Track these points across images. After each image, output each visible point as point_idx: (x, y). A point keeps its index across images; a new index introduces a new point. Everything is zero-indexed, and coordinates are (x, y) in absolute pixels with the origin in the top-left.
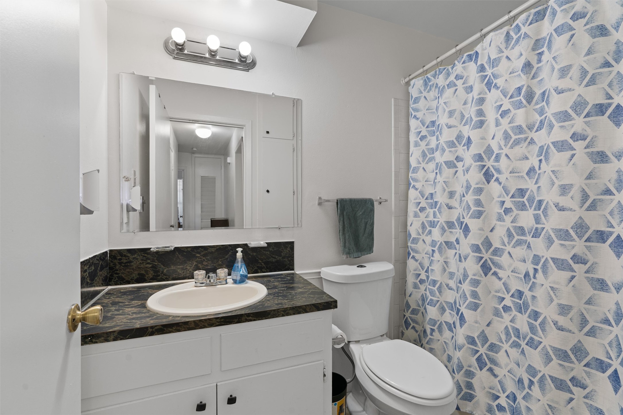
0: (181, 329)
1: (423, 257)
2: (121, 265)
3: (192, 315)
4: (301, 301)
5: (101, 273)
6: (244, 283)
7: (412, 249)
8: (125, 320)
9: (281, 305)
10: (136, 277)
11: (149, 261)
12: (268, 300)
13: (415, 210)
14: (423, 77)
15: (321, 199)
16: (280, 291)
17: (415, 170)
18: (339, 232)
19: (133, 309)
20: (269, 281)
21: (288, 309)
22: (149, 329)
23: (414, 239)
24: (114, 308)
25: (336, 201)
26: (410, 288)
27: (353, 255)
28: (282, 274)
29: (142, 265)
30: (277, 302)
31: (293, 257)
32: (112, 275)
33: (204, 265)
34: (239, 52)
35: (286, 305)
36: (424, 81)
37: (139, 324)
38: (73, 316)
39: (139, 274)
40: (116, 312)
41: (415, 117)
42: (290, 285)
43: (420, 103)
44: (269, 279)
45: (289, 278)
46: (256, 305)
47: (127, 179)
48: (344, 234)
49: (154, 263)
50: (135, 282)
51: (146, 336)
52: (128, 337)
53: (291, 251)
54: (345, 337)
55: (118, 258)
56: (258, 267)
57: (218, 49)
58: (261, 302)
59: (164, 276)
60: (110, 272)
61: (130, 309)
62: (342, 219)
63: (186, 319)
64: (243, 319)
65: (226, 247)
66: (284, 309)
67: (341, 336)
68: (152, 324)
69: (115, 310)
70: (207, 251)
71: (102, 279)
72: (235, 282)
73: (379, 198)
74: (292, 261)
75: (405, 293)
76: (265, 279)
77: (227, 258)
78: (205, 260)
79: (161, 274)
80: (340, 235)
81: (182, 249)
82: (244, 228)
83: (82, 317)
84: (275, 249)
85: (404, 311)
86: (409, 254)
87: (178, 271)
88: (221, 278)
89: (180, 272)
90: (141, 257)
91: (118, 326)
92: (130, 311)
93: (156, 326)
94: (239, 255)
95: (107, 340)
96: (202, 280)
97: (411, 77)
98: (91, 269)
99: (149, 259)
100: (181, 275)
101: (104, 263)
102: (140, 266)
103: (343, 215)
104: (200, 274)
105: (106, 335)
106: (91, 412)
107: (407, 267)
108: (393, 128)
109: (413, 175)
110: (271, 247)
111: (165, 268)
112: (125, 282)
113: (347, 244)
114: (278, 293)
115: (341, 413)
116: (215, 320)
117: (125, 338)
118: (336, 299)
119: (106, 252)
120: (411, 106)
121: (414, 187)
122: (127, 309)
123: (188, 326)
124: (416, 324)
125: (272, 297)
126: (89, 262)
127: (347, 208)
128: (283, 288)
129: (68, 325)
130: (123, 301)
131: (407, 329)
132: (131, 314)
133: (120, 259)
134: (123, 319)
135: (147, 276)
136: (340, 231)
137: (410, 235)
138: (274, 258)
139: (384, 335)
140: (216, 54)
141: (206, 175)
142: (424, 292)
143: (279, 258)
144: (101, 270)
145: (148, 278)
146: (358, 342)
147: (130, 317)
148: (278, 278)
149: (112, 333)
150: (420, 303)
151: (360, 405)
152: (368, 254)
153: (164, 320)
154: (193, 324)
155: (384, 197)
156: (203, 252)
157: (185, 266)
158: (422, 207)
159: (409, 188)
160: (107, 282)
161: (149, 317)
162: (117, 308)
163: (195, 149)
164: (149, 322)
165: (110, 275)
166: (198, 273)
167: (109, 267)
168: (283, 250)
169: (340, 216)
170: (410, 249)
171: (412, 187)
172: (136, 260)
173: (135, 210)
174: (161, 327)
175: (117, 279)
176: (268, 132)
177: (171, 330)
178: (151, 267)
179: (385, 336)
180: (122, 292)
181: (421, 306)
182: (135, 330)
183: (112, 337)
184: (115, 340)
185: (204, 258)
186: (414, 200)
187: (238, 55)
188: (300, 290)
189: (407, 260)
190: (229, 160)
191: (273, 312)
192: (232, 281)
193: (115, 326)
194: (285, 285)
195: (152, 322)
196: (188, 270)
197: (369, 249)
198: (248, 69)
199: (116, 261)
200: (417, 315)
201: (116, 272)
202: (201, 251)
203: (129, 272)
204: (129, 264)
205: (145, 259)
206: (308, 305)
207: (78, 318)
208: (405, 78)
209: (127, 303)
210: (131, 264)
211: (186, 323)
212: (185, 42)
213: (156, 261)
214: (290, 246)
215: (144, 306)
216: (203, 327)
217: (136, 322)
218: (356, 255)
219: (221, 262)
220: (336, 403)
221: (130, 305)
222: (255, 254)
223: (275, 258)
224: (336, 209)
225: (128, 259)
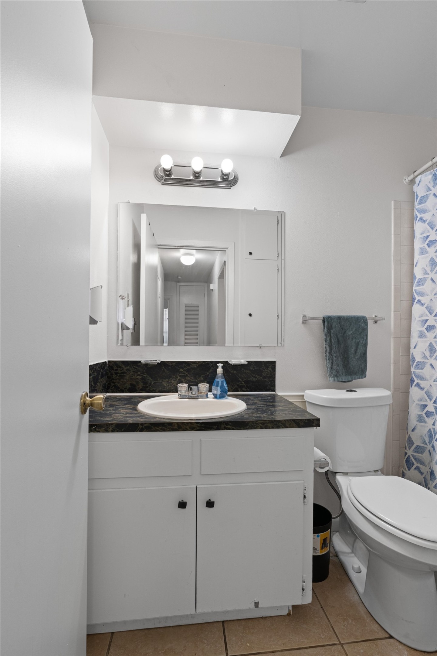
0: (166, 429)
1: (431, 385)
2: (117, 375)
3: (176, 418)
4: (280, 416)
5: (102, 380)
6: (224, 398)
7: (416, 376)
8: (120, 417)
9: (259, 418)
10: (129, 387)
11: (139, 373)
12: (247, 413)
13: (421, 329)
14: (432, 171)
15: (305, 316)
16: (259, 408)
17: (421, 282)
18: (326, 353)
19: (127, 410)
20: (249, 399)
21: (267, 421)
22: (140, 426)
23: (419, 364)
24: (112, 409)
25: (322, 319)
26: (413, 421)
27: (342, 379)
28: (262, 395)
29: (134, 376)
30: (255, 415)
31: (275, 378)
32: (109, 384)
33: (187, 380)
34: (222, 171)
35: (264, 418)
36: (433, 175)
37: (131, 421)
38: (84, 401)
39: (131, 384)
40: (113, 411)
41: (421, 219)
42: (270, 403)
43: (427, 202)
44: (249, 397)
45: (270, 398)
46: (235, 416)
47: (123, 298)
48: (331, 354)
49: (144, 375)
50: (128, 392)
51: (137, 431)
52: (123, 430)
53: (272, 372)
54: (328, 460)
55: (115, 368)
56: (238, 385)
57: (201, 170)
58: (240, 414)
59: (152, 388)
60: (108, 381)
61: (124, 410)
62: (329, 338)
63: (171, 421)
64: (222, 426)
65: (207, 363)
66: (262, 422)
67: (324, 460)
68: (142, 421)
69: (113, 410)
70: (190, 366)
71: (102, 385)
72: (216, 397)
73: (374, 316)
74: (273, 382)
75: (407, 428)
76: (245, 397)
77: (208, 375)
78: (188, 375)
79: (150, 385)
80: (326, 356)
81: (168, 364)
82: (226, 345)
83: (90, 403)
84: (256, 368)
85: (406, 448)
86: (412, 381)
87: (164, 384)
88: (202, 391)
89: (166, 385)
90: (133, 369)
91: (115, 420)
92: (125, 412)
93: (145, 424)
94: (220, 370)
95: (107, 431)
96: (185, 393)
97: (416, 174)
98: (95, 374)
99: (139, 371)
100: (166, 388)
101: (104, 372)
102: (132, 377)
103: (330, 335)
104: (182, 387)
105: (106, 426)
106: (94, 491)
107: (410, 397)
108: (392, 236)
109: (418, 288)
110: (252, 366)
111: (153, 381)
112: (119, 391)
113: (335, 366)
114: (257, 409)
115: (325, 547)
116: (196, 424)
117: (120, 431)
118: (319, 417)
119: (105, 362)
120: (416, 208)
121: (419, 302)
122: (121, 410)
123: (172, 427)
124: (421, 464)
125: (251, 411)
126: (93, 368)
127: (335, 327)
128: (263, 405)
129: (80, 407)
130: (119, 405)
131: (409, 470)
132: (125, 414)
133: (116, 370)
134: (119, 416)
135: (137, 386)
136: (326, 351)
137: (414, 359)
138: (254, 377)
139: (378, 470)
140: (200, 175)
141: (190, 303)
142: (431, 427)
143: (259, 378)
144: (102, 377)
145: (138, 388)
146: (346, 474)
147: (124, 415)
148: (259, 397)
149: (111, 425)
150: (427, 439)
151: (349, 546)
152: (359, 378)
153: (152, 420)
154: (176, 425)
155: (380, 315)
156: (186, 367)
157: (170, 380)
158: (430, 326)
159: (413, 304)
160: (105, 390)
161: (139, 417)
162: (114, 408)
163: (180, 278)
164: (140, 420)
165: (108, 384)
166: (182, 385)
167: (108, 377)
168: (264, 370)
169: (326, 335)
170: (413, 376)
171: (417, 302)
172: (129, 372)
173: (128, 328)
174: (149, 425)
175: (113, 388)
176: (251, 254)
177: (157, 428)
178: (141, 379)
179: (379, 472)
180: (118, 399)
181: (428, 444)
182: (128, 425)
183: (111, 429)
184: (113, 431)
185: (187, 373)
186: (420, 317)
187: (220, 173)
188: (280, 408)
189: (409, 389)
190: (212, 286)
191: (251, 423)
192: (213, 396)
193: (112, 420)
194: (265, 403)
195: (142, 420)
196: (173, 384)
197: (362, 372)
198: (230, 186)
199: (113, 371)
200: (422, 453)
201: (113, 381)
202: (184, 366)
203: (123, 382)
204: (123, 375)
205: (136, 371)
206: (288, 420)
207: (87, 403)
208: (409, 176)
209: (122, 406)
210: (125, 375)
211: (170, 424)
212: (172, 167)
213: (145, 373)
214: (271, 365)
215: (135, 409)
216: (185, 430)
217: (130, 419)
218: (345, 378)
219: (202, 378)
220: (319, 535)
221: (124, 407)
222: (235, 372)
223: (256, 377)
224: (323, 328)
225: (123, 370)
